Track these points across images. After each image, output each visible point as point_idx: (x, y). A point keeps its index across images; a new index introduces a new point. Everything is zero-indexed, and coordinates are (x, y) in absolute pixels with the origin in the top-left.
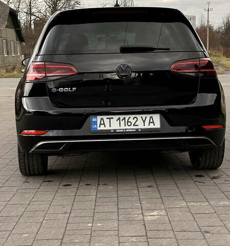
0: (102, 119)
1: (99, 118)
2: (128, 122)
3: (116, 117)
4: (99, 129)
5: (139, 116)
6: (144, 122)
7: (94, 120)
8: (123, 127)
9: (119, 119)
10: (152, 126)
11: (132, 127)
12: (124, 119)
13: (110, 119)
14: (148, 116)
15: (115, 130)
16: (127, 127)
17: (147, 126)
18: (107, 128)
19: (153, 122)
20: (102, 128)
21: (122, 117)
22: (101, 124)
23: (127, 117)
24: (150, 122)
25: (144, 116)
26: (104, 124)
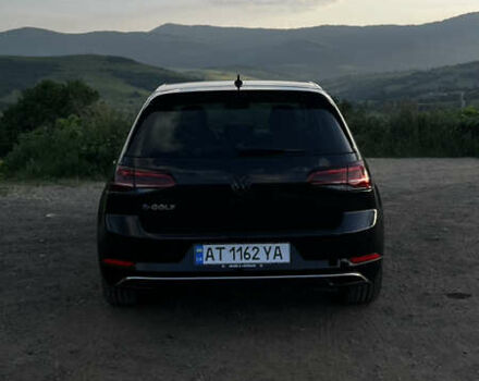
0: (210, 249)
1: (206, 247)
2: (245, 254)
3: (229, 247)
4: (205, 262)
5: (261, 246)
6: (268, 254)
7: (199, 250)
8: (238, 260)
9: (233, 249)
10: (278, 260)
11: (251, 261)
12: (241, 249)
13: (220, 249)
14: (274, 246)
15: (227, 265)
16: (244, 261)
17: (271, 260)
18: (217, 262)
19: (280, 255)
20: (210, 261)
21: (237, 246)
22: (208, 256)
23: (244, 246)
24: (276, 255)
25: (268, 246)
26: (212, 256)
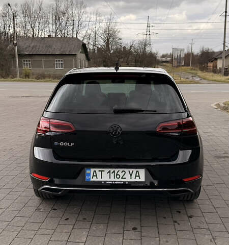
0: (95, 171)
1: (92, 170)
2: (117, 175)
3: (107, 170)
4: (92, 180)
5: (127, 170)
6: (131, 175)
7: (88, 172)
8: (112, 179)
9: (110, 172)
10: (137, 179)
11: (120, 179)
12: (114, 172)
13: (102, 171)
14: (135, 171)
15: (105, 182)
16: (116, 180)
17: (133, 180)
18: (99, 179)
19: (139, 176)
20: (95, 179)
21: (112, 170)
22: (93, 176)
23: (116, 170)
24: (136, 176)
25: (131, 170)
26: (96, 176)
